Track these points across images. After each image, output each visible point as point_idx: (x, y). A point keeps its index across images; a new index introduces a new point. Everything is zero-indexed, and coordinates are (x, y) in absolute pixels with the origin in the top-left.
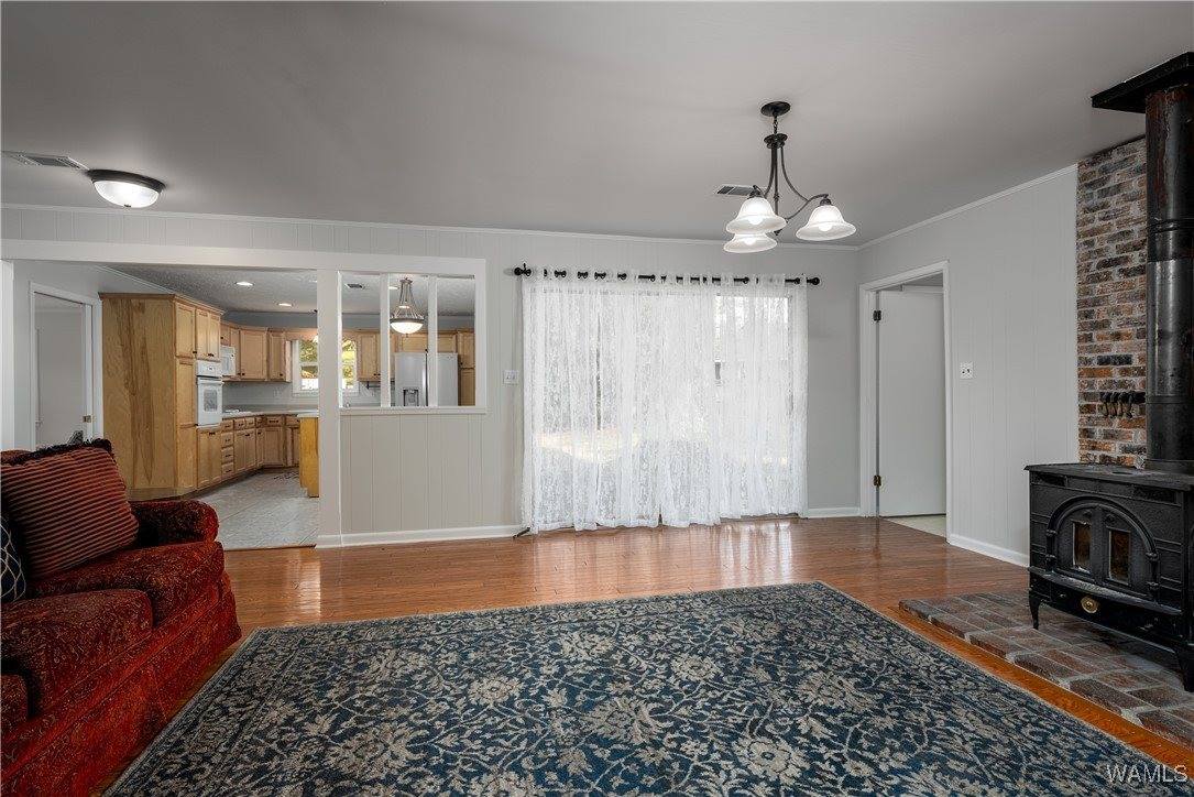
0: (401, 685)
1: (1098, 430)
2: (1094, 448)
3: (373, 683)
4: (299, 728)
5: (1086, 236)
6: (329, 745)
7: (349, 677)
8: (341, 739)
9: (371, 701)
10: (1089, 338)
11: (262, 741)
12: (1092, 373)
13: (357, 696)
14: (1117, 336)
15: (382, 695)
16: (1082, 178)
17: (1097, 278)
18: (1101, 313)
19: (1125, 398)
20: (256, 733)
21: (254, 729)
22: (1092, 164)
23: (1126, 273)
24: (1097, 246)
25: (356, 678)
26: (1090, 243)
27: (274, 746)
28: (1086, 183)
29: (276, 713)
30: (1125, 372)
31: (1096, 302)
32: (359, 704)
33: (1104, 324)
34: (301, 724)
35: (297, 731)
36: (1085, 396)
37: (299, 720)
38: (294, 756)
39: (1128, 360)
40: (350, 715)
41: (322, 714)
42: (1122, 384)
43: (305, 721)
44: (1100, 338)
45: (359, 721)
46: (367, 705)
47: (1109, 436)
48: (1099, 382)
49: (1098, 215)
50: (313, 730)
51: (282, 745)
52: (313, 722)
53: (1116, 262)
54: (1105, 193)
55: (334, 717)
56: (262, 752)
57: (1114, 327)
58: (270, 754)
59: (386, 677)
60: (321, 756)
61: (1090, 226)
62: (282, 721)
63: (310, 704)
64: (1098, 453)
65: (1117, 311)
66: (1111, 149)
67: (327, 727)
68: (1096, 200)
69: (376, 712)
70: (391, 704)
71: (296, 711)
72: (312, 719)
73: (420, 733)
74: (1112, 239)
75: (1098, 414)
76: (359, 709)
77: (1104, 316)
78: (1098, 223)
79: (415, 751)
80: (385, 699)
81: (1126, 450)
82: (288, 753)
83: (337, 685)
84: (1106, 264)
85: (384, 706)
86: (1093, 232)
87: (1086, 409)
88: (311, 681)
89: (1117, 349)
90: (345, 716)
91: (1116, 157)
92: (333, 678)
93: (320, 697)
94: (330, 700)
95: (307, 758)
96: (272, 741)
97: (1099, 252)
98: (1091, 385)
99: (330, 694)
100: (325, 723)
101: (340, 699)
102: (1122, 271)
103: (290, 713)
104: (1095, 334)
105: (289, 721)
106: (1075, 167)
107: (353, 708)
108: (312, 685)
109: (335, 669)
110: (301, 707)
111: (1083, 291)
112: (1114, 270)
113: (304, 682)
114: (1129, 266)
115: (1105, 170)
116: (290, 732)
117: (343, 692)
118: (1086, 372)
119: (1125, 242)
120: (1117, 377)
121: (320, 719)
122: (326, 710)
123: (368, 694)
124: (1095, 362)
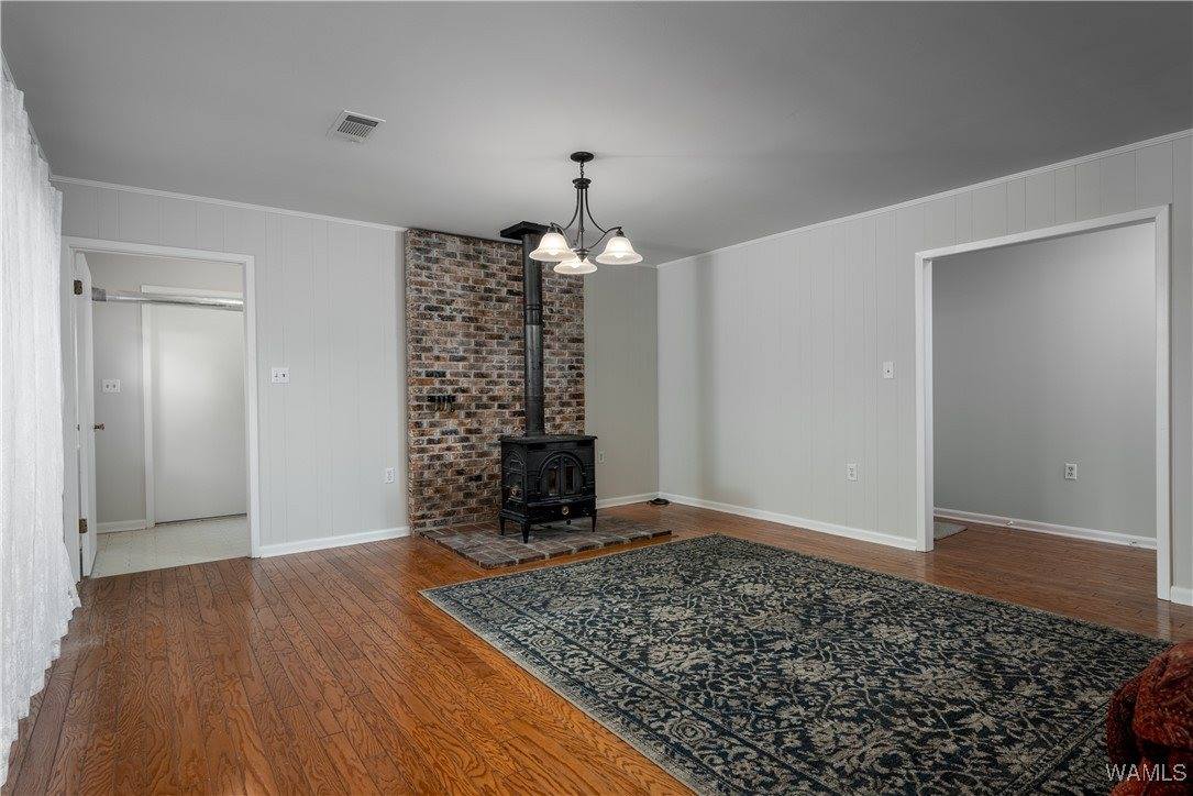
0: (874, 715)
1: (425, 423)
2: (422, 435)
3: (899, 734)
4: (1002, 731)
6: (980, 703)
7: (915, 756)
8: (967, 702)
9: (915, 717)
10: (419, 357)
11: (1042, 736)
12: (422, 383)
13: (925, 729)
14: (438, 358)
15: (902, 716)
16: (413, 242)
17: (424, 317)
18: (427, 341)
20: (1049, 749)
21: (1050, 753)
22: (416, 235)
23: (442, 318)
24: (424, 294)
25: (910, 750)
26: (420, 291)
27: (1031, 727)
28: (417, 248)
29: (1023, 758)
30: (443, 382)
31: (424, 333)
32: (929, 721)
33: (429, 349)
34: (998, 733)
35: (1006, 728)
37: (999, 738)
38: (1014, 711)
39: (443, 375)
40: (945, 716)
41: (972, 730)
42: (440, 390)
43: (993, 733)
44: (427, 358)
45: (942, 706)
46: (924, 715)
47: (432, 425)
48: (426, 389)
49: (424, 272)
50: (988, 721)
51: (1024, 725)
52: (985, 727)
53: (435, 309)
54: (428, 260)
55: (962, 721)
56: (1044, 728)
57: (436, 353)
58: (1036, 722)
59: (880, 731)
60: (991, 700)
61: (420, 279)
62: (1018, 746)
63: (981, 748)
65: (437, 342)
67: (974, 716)
68: (423, 263)
69: (921, 704)
70: (901, 704)
71: (999, 749)
72: (985, 732)
73: (902, 675)
74: (434, 292)
75: (426, 411)
76: (934, 715)
77: (429, 344)
79: (919, 670)
80: (903, 711)
81: (443, 433)
82: (1018, 715)
83: (938, 755)
84: (430, 308)
85: (909, 706)
86: (422, 283)
87: (418, 408)
88: (965, 780)
89: (437, 367)
90: (952, 718)
91: (434, 239)
92: (936, 767)
93: (965, 751)
94: (956, 741)
95: (1004, 704)
96: (1033, 731)
98: (420, 391)
99: (952, 748)
100: (975, 721)
101: (946, 736)
102: (439, 316)
103: (1006, 750)
104: (423, 355)
105: (1009, 742)
107: (939, 720)
108: (966, 772)
109: (924, 778)
110: (991, 750)
112: (435, 314)
113: (975, 783)
114: (444, 314)
115: (428, 244)
116: (1011, 731)
117: (937, 742)
118: (418, 382)
119: (440, 297)
120: (437, 385)
121: (977, 727)
122: (968, 732)
123: (914, 724)
124: (423, 374)
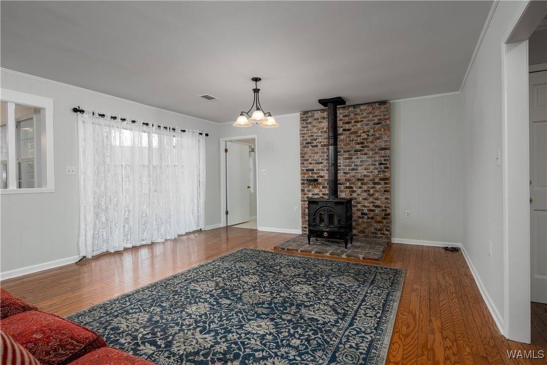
1: (306, 190)
5: (303, 135)
10: (303, 163)
12: (304, 174)
14: (311, 163)
16: (301, 118)
17: (305, 147)
18: (306, 157)
19: (313, 180)
22: (304, 114)
23: (313, 146)
26: (304, 137)
28: (303, 120)
30: (313, 173)
31: (305, 154)
33: (307, 160)
36: (303, 180)
39: (313, 170)
42: (312, 177)
44: (306, 164)
47: (309, 191)
48: (306, 176)
49: (305, 129)
53: (310, 143)
54: (307, 123)
57: (310, 161)
61: (303, 132)
64: (306, 196)
65: (310, 157)
66: (309, 111)
68: (305, 125)
74: (309, 136)
75: (306, 185)
77: (307, 158)
78: (306, 132)
81: (313, 195)
84: (307, 143)
86: (304, 134)
87: (303, 184)
89: (311, 167)
91: (310, 114)
97: (306, 139)
98: (304, 177)
104: (305, 162)
106: (299, 114)
111: (302, 150)
112: (310, 145)
114: (313, 145)
115: (307, 117)
118: (303, 173)
119: (312, 138)
120: (311, 175)
124: (305, 170)
